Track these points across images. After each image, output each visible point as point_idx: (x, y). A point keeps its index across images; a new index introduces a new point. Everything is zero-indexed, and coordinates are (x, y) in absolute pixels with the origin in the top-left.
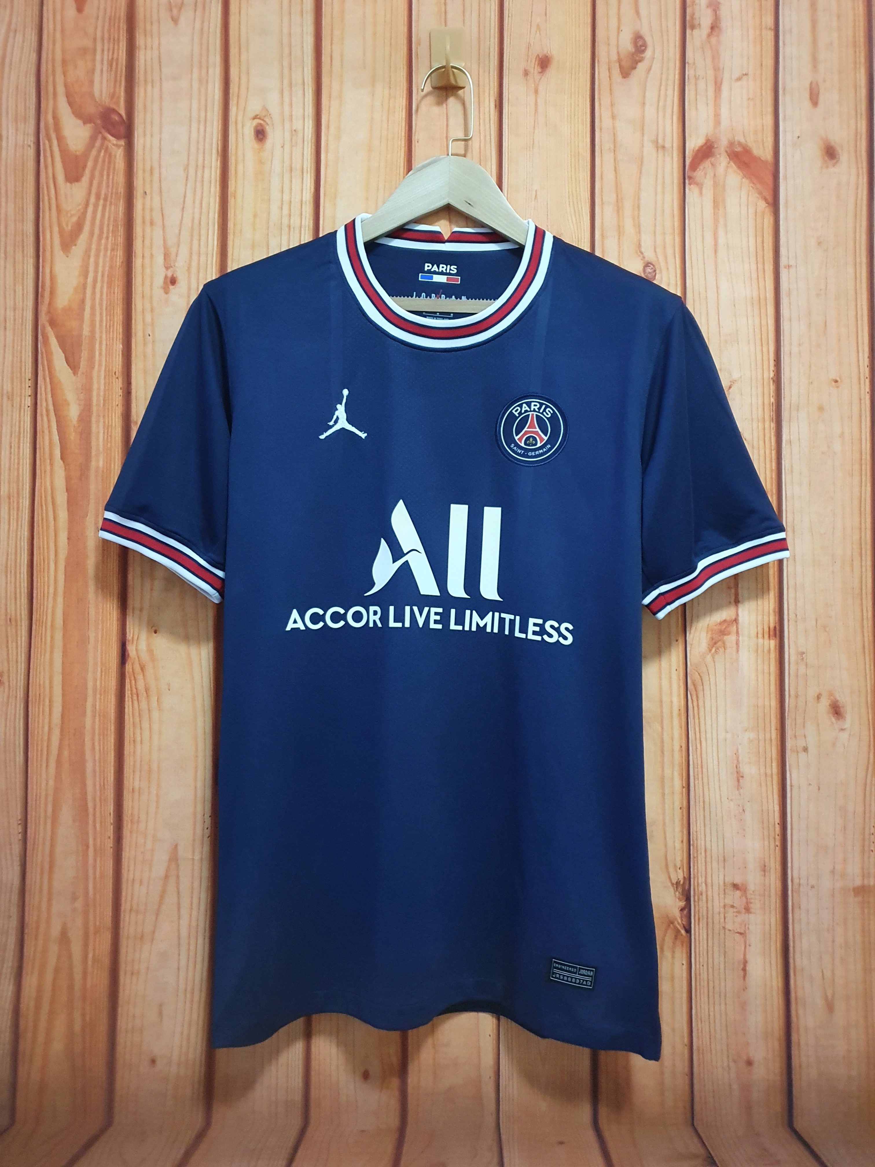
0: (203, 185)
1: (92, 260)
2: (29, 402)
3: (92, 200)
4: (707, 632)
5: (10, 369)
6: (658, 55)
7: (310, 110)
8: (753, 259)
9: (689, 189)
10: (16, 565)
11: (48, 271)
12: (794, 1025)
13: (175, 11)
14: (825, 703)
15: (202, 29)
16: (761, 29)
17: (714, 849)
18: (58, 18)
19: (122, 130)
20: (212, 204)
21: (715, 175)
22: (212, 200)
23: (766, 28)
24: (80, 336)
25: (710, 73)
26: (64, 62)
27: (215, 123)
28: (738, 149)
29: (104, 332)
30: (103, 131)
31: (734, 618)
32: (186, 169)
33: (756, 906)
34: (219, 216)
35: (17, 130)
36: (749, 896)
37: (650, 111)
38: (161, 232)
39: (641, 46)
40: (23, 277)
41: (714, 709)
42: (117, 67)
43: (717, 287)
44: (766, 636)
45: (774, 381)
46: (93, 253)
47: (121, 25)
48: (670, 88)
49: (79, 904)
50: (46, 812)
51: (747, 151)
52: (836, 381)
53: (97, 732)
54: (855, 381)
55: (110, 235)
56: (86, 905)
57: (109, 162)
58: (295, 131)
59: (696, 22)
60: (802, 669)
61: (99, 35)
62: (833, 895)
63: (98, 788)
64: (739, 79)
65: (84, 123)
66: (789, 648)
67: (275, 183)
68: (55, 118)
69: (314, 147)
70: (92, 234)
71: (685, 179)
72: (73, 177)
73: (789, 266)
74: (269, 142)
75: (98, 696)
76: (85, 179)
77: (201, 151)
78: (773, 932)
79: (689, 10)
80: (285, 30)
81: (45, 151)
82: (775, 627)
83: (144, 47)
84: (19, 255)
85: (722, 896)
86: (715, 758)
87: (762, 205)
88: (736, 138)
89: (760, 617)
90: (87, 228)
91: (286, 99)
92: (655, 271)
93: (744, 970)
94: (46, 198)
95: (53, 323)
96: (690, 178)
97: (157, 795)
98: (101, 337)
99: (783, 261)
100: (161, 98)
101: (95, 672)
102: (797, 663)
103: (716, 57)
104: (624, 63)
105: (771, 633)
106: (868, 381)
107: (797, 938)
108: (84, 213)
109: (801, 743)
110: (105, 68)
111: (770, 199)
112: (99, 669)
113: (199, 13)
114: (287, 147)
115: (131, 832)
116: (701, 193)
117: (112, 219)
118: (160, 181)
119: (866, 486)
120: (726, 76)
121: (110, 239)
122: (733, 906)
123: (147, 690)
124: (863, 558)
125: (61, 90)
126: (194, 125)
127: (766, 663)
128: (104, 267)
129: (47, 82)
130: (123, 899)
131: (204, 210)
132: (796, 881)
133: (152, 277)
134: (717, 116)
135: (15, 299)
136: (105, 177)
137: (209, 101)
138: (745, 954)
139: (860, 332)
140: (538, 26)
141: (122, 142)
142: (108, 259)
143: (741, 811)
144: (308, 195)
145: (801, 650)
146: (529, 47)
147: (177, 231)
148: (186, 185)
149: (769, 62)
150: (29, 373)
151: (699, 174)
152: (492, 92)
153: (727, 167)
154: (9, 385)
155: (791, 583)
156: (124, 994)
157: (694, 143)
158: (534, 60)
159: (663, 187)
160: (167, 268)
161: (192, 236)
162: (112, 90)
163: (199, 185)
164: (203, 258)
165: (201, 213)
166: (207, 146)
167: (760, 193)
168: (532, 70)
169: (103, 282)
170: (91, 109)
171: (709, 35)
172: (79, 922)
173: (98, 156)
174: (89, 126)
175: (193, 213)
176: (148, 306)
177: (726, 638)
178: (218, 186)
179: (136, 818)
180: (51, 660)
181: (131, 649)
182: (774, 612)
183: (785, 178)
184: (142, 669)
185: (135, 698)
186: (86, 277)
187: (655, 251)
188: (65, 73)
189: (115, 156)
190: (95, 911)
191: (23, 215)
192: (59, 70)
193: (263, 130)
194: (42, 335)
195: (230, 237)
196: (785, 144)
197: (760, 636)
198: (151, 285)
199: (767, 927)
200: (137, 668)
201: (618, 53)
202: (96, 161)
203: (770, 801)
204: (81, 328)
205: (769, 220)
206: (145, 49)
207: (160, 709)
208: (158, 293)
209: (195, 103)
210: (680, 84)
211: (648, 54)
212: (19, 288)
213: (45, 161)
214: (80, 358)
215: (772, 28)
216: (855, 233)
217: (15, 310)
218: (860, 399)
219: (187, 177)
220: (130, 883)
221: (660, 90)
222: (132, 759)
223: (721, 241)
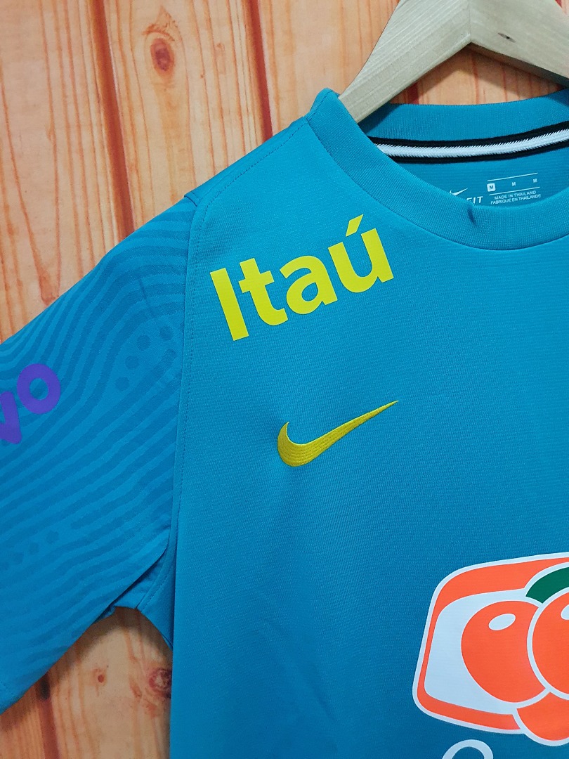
20: (102, 188)
22: (101, 180)
27: (87, 48)
32: (52, 133)
38: (28, 244)
58: (219, 45)
67: (199, 138)
69: (253, 70)
74: (179, 70)
77: (70, 100)
114: (210, 75)
118: (13, 159)
126: (53, 56)
131: (92, 197)
148: (56, 160)
163: (76, 157)
165: (87, 205)
166: (79, 90)
175: (75, 206)
178: (107, 155)
193: (165, 50)
219: (55, 146)
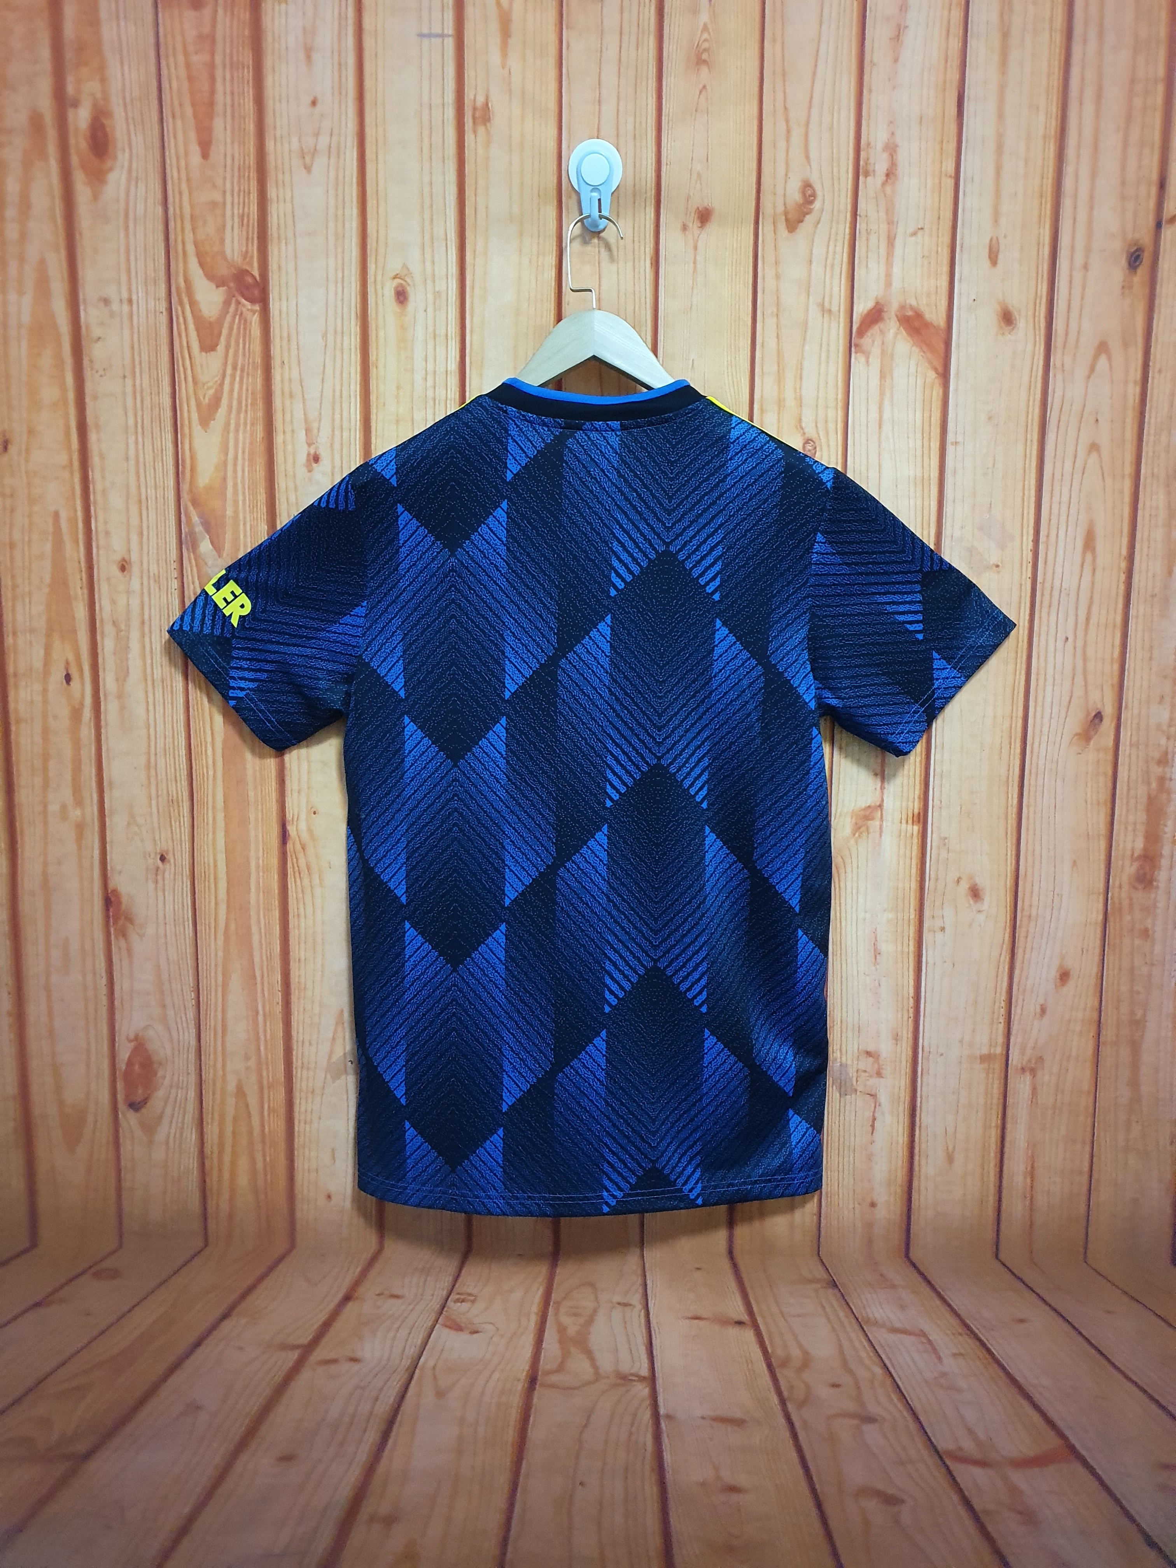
0: (342, 353)
1: (231, 435)
2: (175, 584)
3: (229, 371)
4: (852, 817)
5: (155, 551)
6: (828, 207)
7: (454, 269)
8: (919, 435)
9: (856, 358)
10: (174, 749)
11: (187, 447)
12: (916, 1173)
13: (308, 159)
14: (965, 886)
15: (337, 178)
16: (940, 177)
17: (850, 1019)
18: (183, 163)
19: (256, 292)
21: (883, 343)
23: (946, 175)
24: (224, 516)
25: (884, 227)
26: (192, 216)
28: (910, 313)
29: (248, 512)
30: (237, 294)
31: (878, 804)
33: (887, 1071)
34: (361, 389)
35: (147, 293)
36: (881, 1062)
37: (817, 269)
39: (810, 196)
40: (162, 453)
41: (855, 891)
42: (248, 221)
43: (880, 466)
44: (910, 821)
46: (232, 427)
47: (251, 175)
48: (839, 244)
49: (252, 1063)
50: (216, 981)
51: (919, 315)
52: (997, 566)
53: (262, 906)
54: (1017, 566)
55: (249, 408)
56: (259, 1063)
57: (245, 329)
59: (871, 168)
60: (944, 854)
61: (228, 186)
62: (960, 1062)
63: (264, 957)
64: (914, 234)
65: (217, 287)
66: (932, 833)
68: (187, 281)
70: (230, 407)
71: (851, 346)
72: (208, 347)
73: (956, 443)
75: (261, 874)
76: (221, 348)
78: (902, 1094)
79: (863, 154)
80: (426, 179)
81: (178, 318)
82: (919, 814)
83: (275, 199)
84: (157, 430)
85: (855, 1062)
86: (854, 936)
87: (932, 375)
88: (908, 302)
89: (904, 804)
90: (224, 401)
91: (428, 256)
92: (815, 448)
93: (873, 1126)
94: (181, 368)
95: (195, 502)
96: (856, 345)
97: (322, 965)
98: (245, 518)
99: (950, 437)
100: (296, 256)
101: (257, 851)
102: (939, 848)
103: (890, 210)
104: (790, 216)
105: (915, 819)
106: (1030, 565)
107: (923, 1101)
108: (222, 384)
109: (939, 923)
110: (236, 225)
111: (940, 369)
112: (261, 848)
113: (333, 160)
115: (299, 999)
116: (867, 362)
117: (250, 391)
119: (1020, 673)
120: (900, 230)
121: (249, 413)
122: (865, 1071)
123: (309, 869)
124: (1013, 746)
125: (191, 249)
127: (908, 848)
128: (244, 443)
129: (176, 241)
130: (294, 1058)
132: (926, 1049)
133: (294, 454)
134: (889, 276)
135: (155, 477)
136: (241, 346)
137: (347, 259)
138: (874, 1112)
139: (1025, 512)
140: (699, 175)
141: (257, 307)
142: (248, 435)
143: (877, 984)
144: (453, 365)
145: (942, 836)
146: (688, 198)
147: (318, 406)
149: (948, 215)
150: (174, 555)
151: (866, 341)
152: (647, 250)
153: (897, 334)
154: (155, 566)
155: (938, 770)
156: (298, 1141)
157: (861, 307)
158: (693, 215)
159: (828, 357)
160: (309, 445)
161: (333, 409)
162: (244, 249)
164: (345, 434)
167: (930, 362)
168: (691, 225)
169: (244, 459)
170: (223, 271)
171: (884, 184)
172: (254, 1078)
173: (233, 322)
174: (223, 289)
176: (291, 485)
177: (870, 822)
179: (303, 986)
180: (214, 839)
181: (291, 829)
182: (919, 798)
183: (958, 346)
184: (304, 848)
185: (297, 874)
186: (227, 454)
187: (817, 426)
188: (194, 230)
189: (251, 323)
190: (268, 1069)
191: (158, 387)
192: (188, 227)
194: (186, 515)
195: (374, 410)
196: (959, 309)
197: (904, 821)
198: (294, 462)
199: (897, 1090)
200: (298, 847)
201: (785, 204)
202: (231, 329)
203: (906, 977)
204: (224, 506)
205: (938, 392)
206: (278, 202)
207: (321, 885)
208: (301, 471)
209: (331, 261)
210: (850, 240)
211: (817, 205)
212: (159, 465)
213: (178, 328)
214: (224, 539)
215: (953, 175)
216: (1028, 406)
217: (156, 489)
218: (1021, 585)
220: (300, 1044)
221: (828, 246)
222: (296, 931)
223: (886, 415)
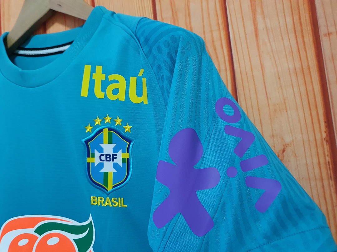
45: (327, 141)
